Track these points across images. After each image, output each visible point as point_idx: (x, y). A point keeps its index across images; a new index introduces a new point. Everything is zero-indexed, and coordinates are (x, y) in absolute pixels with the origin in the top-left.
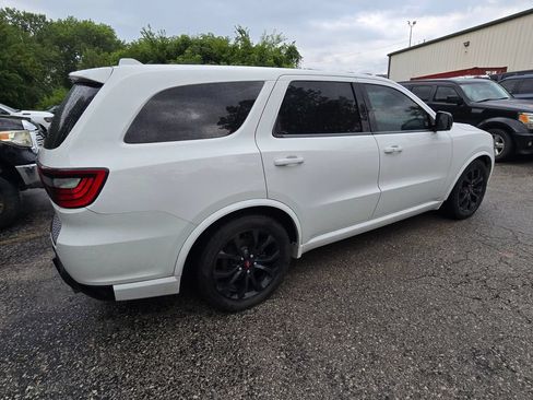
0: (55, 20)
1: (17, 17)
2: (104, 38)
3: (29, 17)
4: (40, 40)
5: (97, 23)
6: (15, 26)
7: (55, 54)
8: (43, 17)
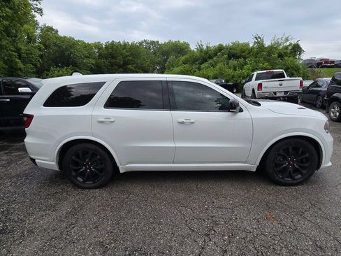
0: (163, 43)
1: (148, 43)
2: (183, 49)
3: (153, 42)
4: (154, 53)
5: (182, 42)
6: (146, 48)
7: (159, 59)
8: (158, 42)
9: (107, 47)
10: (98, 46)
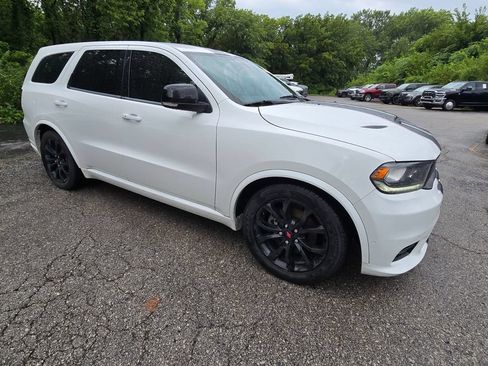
0: (398, 14)
3: (378, 14)
8: (388, 13)
9: (298, 24)
10: (285, 23)
